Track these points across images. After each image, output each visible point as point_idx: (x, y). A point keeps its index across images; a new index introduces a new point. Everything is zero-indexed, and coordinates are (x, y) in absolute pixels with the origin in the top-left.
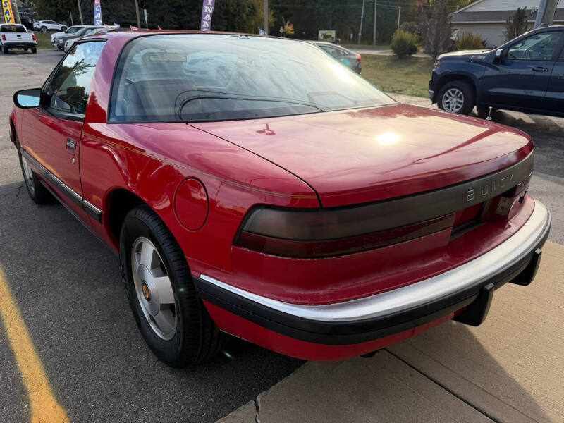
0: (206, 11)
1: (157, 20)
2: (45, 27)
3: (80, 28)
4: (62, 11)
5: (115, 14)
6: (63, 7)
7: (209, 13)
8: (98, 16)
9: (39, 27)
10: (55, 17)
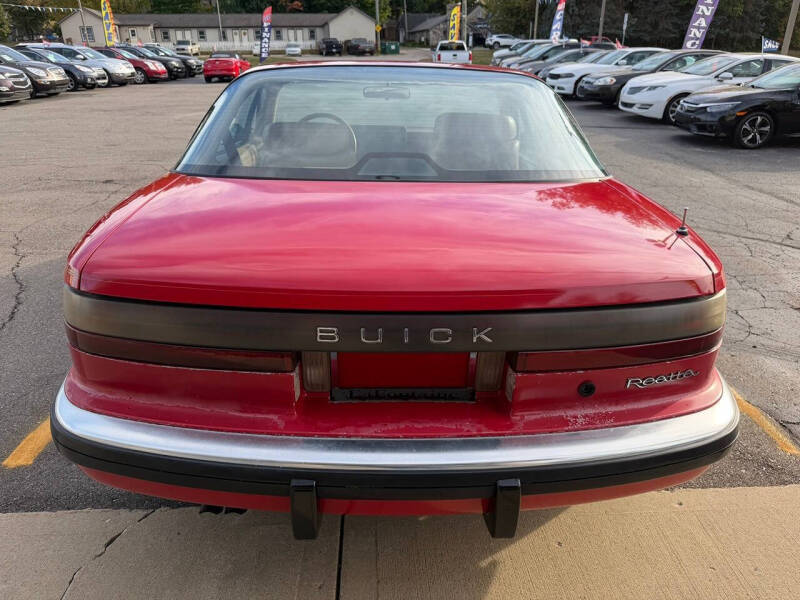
0: (700, 13)
1: (647, 27)
2: (498, 43)
3: (525, 44)
4: (523, 21)
5: (588, 22)
6: (524, 17)
7: (704, 16)
8: (557, 26)
9: (491, 43)
10: (512, 29)
